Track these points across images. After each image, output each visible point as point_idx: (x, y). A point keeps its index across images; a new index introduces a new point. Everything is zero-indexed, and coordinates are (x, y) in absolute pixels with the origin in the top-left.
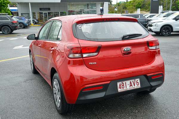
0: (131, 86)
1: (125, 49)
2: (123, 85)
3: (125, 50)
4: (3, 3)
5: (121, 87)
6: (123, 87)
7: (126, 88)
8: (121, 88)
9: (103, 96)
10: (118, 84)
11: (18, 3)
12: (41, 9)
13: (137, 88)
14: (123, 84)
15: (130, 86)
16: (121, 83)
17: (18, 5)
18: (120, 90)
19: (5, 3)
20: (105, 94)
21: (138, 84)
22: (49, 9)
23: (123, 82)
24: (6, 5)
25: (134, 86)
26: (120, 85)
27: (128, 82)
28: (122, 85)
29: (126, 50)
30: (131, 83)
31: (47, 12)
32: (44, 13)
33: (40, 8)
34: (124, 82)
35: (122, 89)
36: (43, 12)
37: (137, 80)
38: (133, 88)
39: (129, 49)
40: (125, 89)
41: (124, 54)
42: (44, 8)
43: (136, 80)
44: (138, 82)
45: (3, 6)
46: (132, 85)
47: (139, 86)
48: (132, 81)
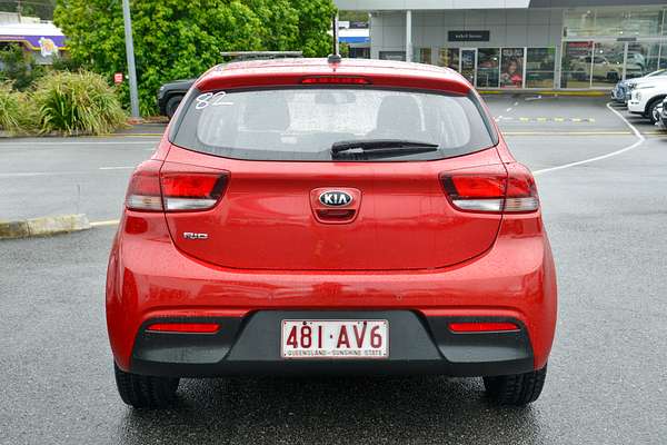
0: (343, 347)
1: (327, 194)
2: (309, 336)
3: (323, 199)
4: (316, 16)
5: (299, 340)
6: (306, 343)
7: (320, 346)
8: (295, 344)
9: (216, 361)
10: (287, 327)
11: (375, 14)
12: (452, 36)
13: (370, 356)
14: (306, 332)
15: (340, 342)
16: (299, 325)
17: (372, 21)
18: (288, 351)
19: (321, 14)
20: (227, 356)
21: (376, 342)
22: (485, 36)
23: (308, 324)
24: (322, 20)
25: (360, 346)
26: (293, 333)
27: (331, 328)
28: (303, 336)
29: (328, 198)
30: (343, 330)
31: (474, 47)
32: (463, 52)
33: (450, 33)
34: (314, 325)
35: (300, 348)
36: (461, 49)
37: (377, 323)
38: (350, 353)
39: (343, 197)
40: (312, 352)
41: (322, 215)
42: (464, 33)
43: (371, 325)
44: (379, 336)
45: (315, 24)
46: (347, 342)
47: (382, 352)
48: (349, 325)
